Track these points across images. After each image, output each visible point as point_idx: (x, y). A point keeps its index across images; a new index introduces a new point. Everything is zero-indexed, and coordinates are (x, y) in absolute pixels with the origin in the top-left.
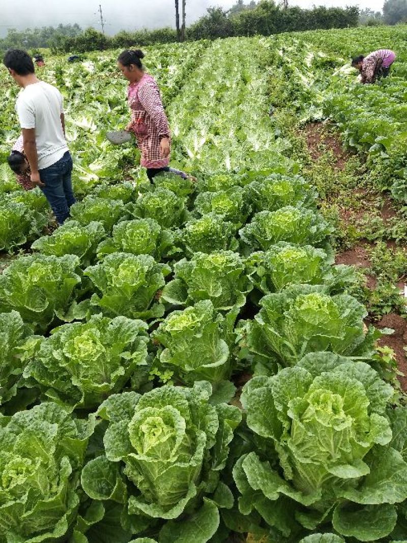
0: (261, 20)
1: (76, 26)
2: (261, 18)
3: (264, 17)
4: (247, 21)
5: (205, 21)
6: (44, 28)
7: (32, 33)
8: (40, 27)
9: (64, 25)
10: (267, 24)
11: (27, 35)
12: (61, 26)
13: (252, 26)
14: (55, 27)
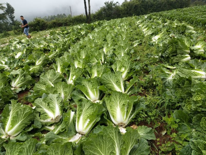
0: (136, 6)
1: (64, 14)
2: (136, 5)
3: (138, 4)
4: (128, 7)
5: (104, 9)
6: (52, 16)
7: (47, 18)
8: (50, 16)
9: (59, 14)
10: (139, 8)
11: (45, 19)
12: (58, 15)
13: (130, 10)
14: (56, 15)
